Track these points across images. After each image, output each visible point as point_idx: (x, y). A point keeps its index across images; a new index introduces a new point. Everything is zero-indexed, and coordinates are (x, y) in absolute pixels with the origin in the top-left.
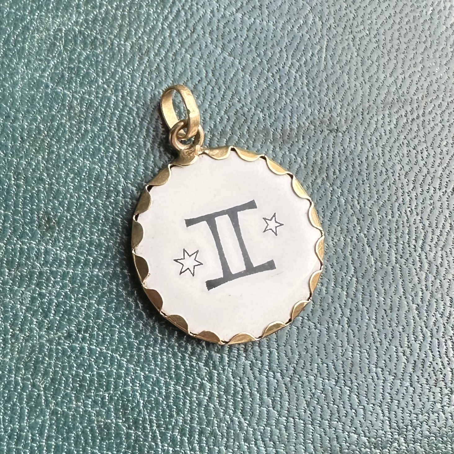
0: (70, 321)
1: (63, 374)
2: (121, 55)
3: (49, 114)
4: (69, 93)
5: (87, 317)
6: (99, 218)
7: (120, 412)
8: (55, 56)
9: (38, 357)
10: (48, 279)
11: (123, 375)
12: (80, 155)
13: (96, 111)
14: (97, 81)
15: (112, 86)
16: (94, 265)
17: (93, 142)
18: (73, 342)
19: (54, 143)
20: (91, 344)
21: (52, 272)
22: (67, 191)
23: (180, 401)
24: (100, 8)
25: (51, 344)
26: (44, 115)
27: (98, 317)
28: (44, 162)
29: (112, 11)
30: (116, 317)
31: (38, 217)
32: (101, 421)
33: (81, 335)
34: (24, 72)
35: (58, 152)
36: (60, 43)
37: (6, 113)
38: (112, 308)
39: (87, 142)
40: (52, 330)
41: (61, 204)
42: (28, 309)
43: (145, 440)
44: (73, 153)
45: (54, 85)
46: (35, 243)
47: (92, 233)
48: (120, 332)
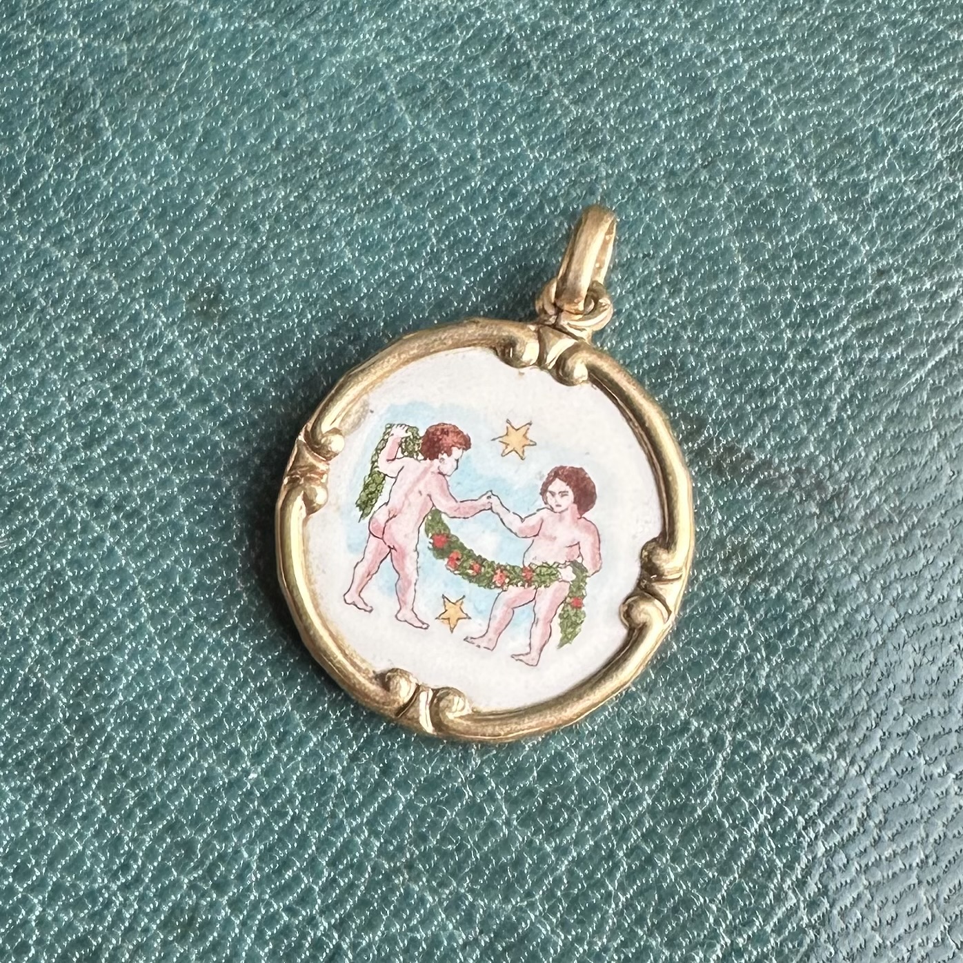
0: (117, 482)
1: (39, 555)
2: (546, 121)
3: (350, 134)
4: (410, 123)
5: (148, 496)
6: (293, 356)
7: (75, 684)
8: (437, 49)
9: (26, 499)
10: (138, 392)
11: (128, 632)
12: (347, 234)
13: (430, 183)
14: (471, 134)
15: (489, 161)
16: (224, 424)
17: (384, 227)
18: (96, 519)
19: (322, 186)
20: (118, 543)
21: (153, 385)
22: (279, 277)
23: (180, 747)
24: (577, 20)
25: (61, 494)
26: (341, 130)
27: (163, 509)
28: (282, 206)
29: (591, 39)
30: (191, 534)
31: (202, 284)
32: (35, 675)
33: (115, 517)
34: (368, 40)
35: (316, 205)
36: (461, 33)
37: (286, 85)
38: (196, 512)
39: (375, 221)
40: (81, 474)
41: (253, 290)
42: (71, 415)
43: (76, 762)
44: (338, 224)
45: (397, 93)
46: (165, 320)
47: (263, 371)
48: (177, 561)
